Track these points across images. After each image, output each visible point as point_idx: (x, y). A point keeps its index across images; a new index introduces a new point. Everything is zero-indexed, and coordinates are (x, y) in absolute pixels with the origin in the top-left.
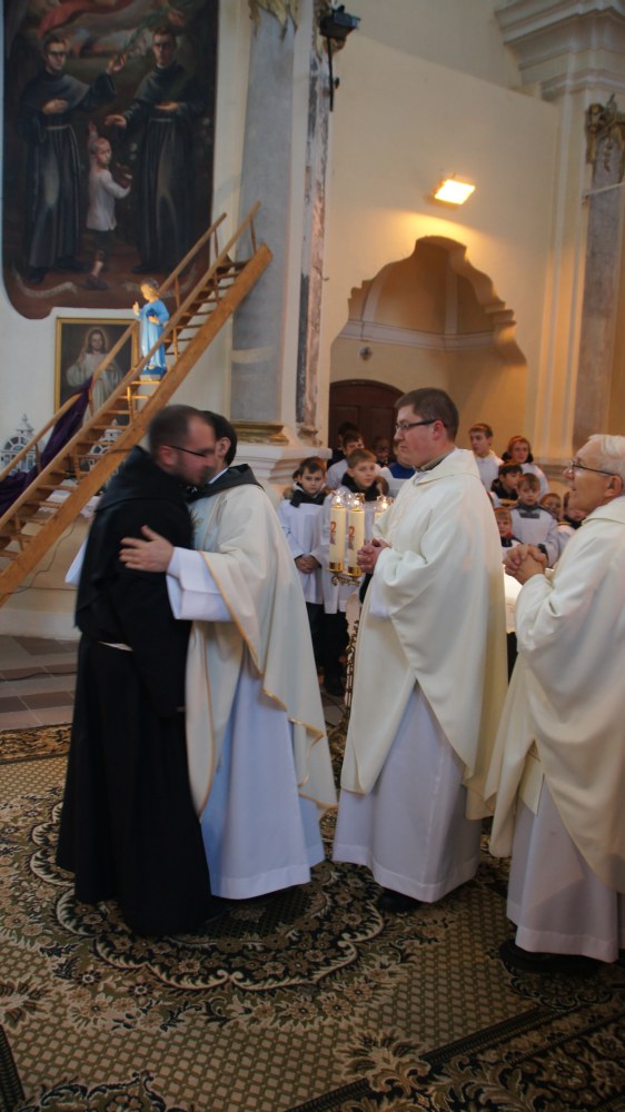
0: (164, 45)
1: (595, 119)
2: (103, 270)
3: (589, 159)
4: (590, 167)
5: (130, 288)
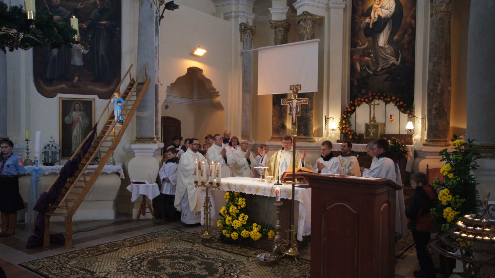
1: (243, 27)
2: (78, 80)
3: (241, 40)
4: (242, 43)
5: (89, 87)
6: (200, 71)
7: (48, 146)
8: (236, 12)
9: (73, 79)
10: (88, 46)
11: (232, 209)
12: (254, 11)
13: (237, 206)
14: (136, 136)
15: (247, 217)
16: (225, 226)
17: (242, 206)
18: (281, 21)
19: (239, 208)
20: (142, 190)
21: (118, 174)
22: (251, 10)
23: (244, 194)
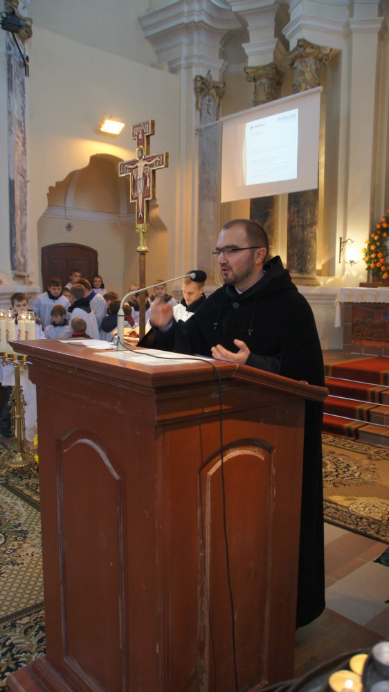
1: (199, 84)
3: (197, 108)
4: (198, 112)
12: (223, 55)
18: (264, 67)
22: (217, 53)
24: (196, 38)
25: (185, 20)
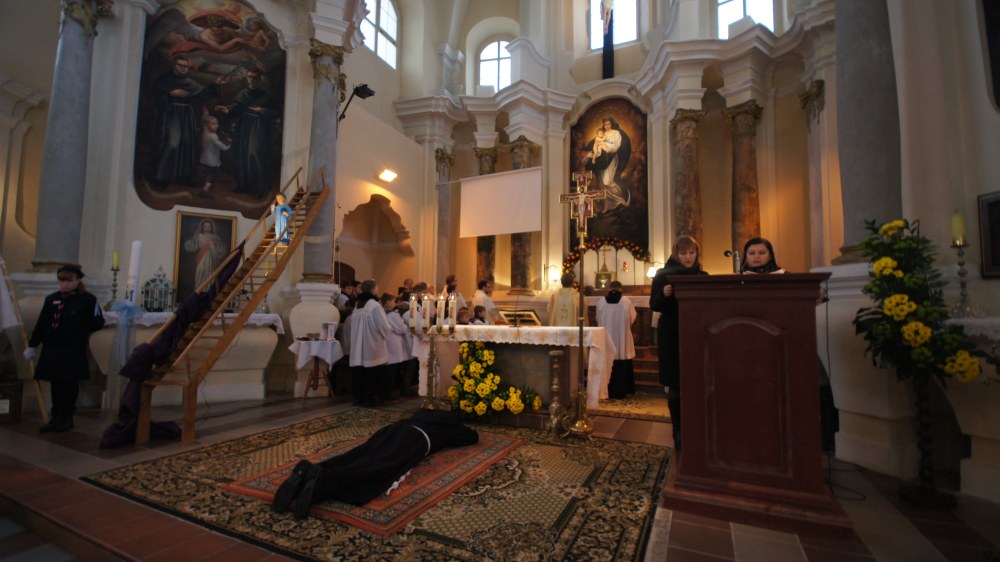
0: (254, 78)
1: (439, 154)
2: (211, 188)
3: (437, 170)
4: (438, 173)
5: (229, 199)
6: (387, 201)
7: (153, 281)
8: (431, 135)
9: (203, 184)
10: (230, 140)
11: (475, 368)
12: (453, 137)
13: (481, 362)
14: (302, 271)
15: (498, 379)
16: (463, 395)
17: (490, 363)
18: (489, 149)
19: (485, 365)
20: (315, 348)
21: (273, 327)
22: (449, 135)
23: (494, 343)
24: (437, 122)
25: (432, 110)
